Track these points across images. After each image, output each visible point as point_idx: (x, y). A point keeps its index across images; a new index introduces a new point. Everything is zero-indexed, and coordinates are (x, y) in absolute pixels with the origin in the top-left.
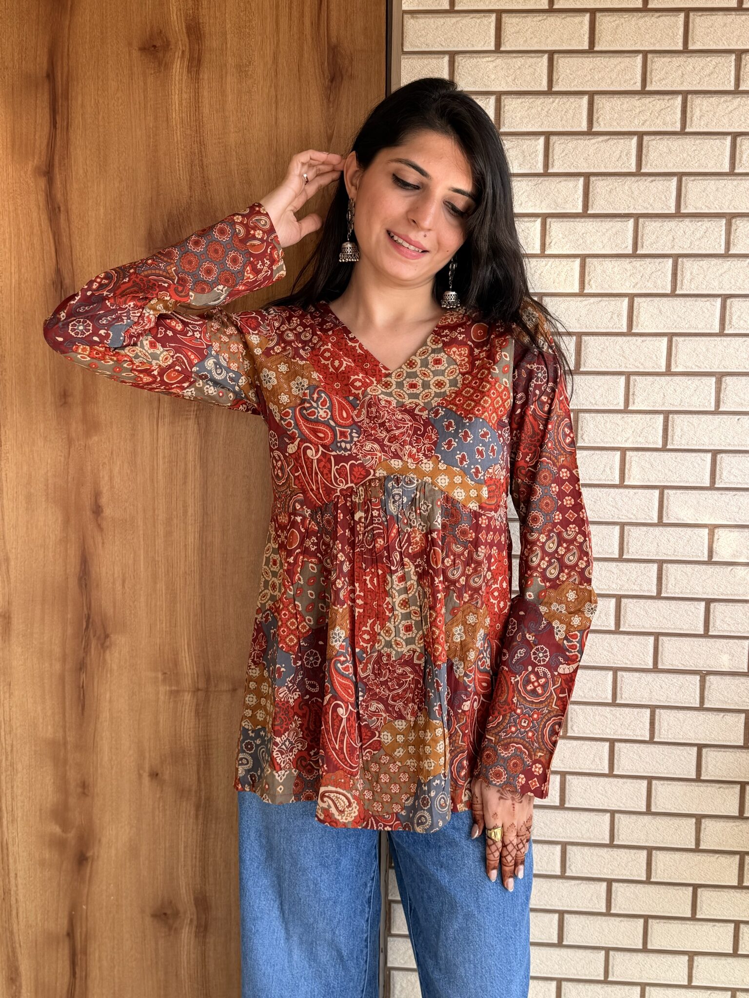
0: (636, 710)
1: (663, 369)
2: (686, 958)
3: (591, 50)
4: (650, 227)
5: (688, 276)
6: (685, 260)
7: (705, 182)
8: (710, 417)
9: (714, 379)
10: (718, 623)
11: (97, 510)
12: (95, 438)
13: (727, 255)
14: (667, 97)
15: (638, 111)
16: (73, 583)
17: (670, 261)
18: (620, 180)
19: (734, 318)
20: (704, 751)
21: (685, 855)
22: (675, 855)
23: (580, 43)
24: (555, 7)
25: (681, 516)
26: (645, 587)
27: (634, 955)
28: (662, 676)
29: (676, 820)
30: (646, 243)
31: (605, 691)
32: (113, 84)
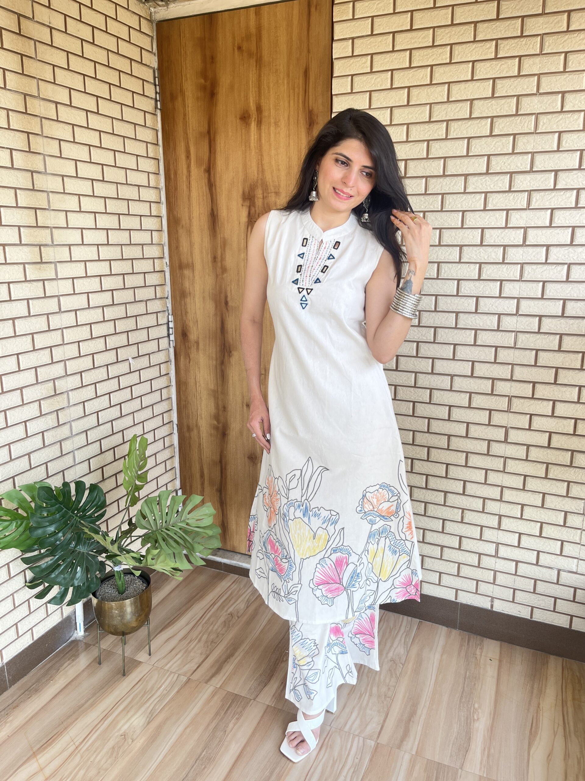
0: (424, 390)
1: (437, 244)
2: (443, 493)
3: (408, 105)
4: (432, 181)
5: (448, 202)
6: (446, 195)
7: (455, 161)
8: (457, 264)
9: (458, 248)
10: (459, 354)
11: (226, 303)
12: (225, 275)
13: (465, 193)
14: (439, 123)
15: (427, 130)
16: (219, 331)
17: (440, 196)
18: (419, 161)
19: (467, 220)
20: (452, 408)
21: (443, 451)
22: (439, 451)
23: (404, 102)
24: (393, 87)
25: (444, 308)
26: (429, 338)
27: (422, 490)
28: (435, 376)
29: (440, 436)
30: (430, 189)
31: (411, 381)
32: (230, 134)
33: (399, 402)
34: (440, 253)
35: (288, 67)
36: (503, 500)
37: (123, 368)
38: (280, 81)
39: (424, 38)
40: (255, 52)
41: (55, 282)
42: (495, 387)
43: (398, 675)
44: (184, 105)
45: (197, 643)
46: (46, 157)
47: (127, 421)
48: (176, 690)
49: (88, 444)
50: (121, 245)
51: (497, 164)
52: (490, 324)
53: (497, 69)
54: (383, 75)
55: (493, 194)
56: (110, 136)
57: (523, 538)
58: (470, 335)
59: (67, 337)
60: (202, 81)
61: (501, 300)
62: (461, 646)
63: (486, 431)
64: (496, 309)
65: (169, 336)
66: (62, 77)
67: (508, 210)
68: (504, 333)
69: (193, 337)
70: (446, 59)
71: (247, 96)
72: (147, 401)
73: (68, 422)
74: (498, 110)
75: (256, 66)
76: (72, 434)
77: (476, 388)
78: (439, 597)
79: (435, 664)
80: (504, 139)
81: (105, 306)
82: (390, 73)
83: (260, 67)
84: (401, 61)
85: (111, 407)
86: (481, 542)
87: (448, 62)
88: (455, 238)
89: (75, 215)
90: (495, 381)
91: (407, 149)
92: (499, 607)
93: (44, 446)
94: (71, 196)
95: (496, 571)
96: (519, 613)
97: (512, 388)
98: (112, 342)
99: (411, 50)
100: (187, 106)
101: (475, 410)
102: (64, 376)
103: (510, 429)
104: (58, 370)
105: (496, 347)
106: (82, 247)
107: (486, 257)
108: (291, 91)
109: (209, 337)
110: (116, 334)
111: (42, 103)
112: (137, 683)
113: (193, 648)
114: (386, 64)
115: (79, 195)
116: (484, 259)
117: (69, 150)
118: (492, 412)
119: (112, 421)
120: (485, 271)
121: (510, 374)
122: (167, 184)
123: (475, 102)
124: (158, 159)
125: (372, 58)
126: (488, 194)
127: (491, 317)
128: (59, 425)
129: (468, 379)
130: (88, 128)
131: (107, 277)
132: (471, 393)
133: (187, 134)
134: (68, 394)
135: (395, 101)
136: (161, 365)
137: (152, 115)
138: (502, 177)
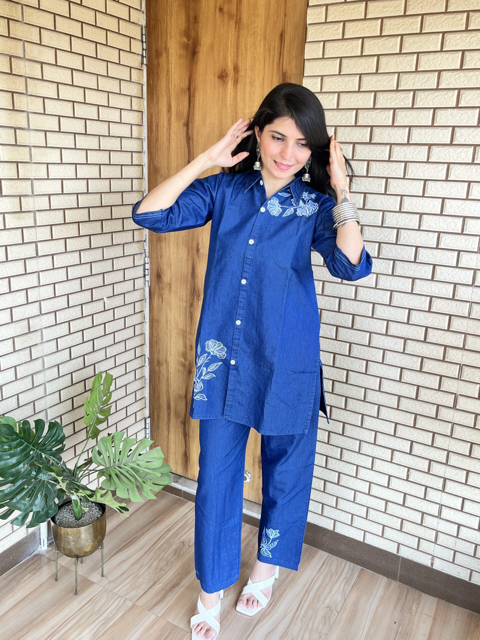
0: (377, 350)
1: (398, 210)
2: (391, 451)
3: (377, 73)
4: (396, 149)
5: (410, 171)
6: (409, 164)
7: (420, 130)
8: (416, 232)
9: (418, 216)
10: (413, 318)
11: (198, 250)
13: (427, 162)
14: (407, 92)
15: (394, 99)
17: (403, 164)
18: (385, 128)
19: (429, 190)
20: (403, 370)
21: (392, 410)
22: (389, 409)
23: (372, 70)
24: (363, 54)
25: (401, 273)
26: (384, 301)
27: (371, 445)
28: (389, 338)
29: (390, 396)
30: (394, 156)
31: (366, 340)
32: (209, 91)
33: (353, 359)
34: (400, 219)
35: (265, 29)
36: (449, 464)
37: (98, 307)
38: (257, 43)
39: (396, 7)
40: (235, 14)
41: (33, 229)
42: (446, 354)
43: (332, 624)
44: (168, 63)
45: (147, 569)
46: (30, 115)
47: (100, 355)
48: (121, 614)
49: (59, 377)
50: (101, 193)
51: (461, 135)
52: (445, 293)
53: (467, 41)
54: (354, 42)
55: (456, 165)
56: (94, 92)
57: (466, 502)
58: (425, 301)
59: (43, 280)
60: (185, 40)
61: (457, 270)
62: (399, 599)
63: (436, 396)
64: (452, 278)
65: (145, 276)
66: (48, 39)
67: (469, 182)
68: (458, 303)
69: (166, 278)
70: (417, 29)
71: (225, 56)
72: (119, 337)
73: (40, 357)
74: (466, 82)
75: (236, 28)
76: (44, 368)
77: (428, 353)
78: (381, 548)
79: (369, 616)
80: (470, 112)
81: (82, 250)
82: (361, 40)
83: (239, 28)
84: (372, 29)
85: (83, 342)
86: (425, 502)
87: (419, 32)
88: (416, 206)
89: (55, 166)
90: (447, 348)
91: (374, 116)
92: (439, 566)
93: (16, 379)
94: (53, 149)
95: (438, 531)
96: (458, 574)
97: (464, 357)
98: (87, 283)
99: (382, 19)
100: (170, 63)
101: (426, 374)
102: (38, 316)
103: (459, 396)
104: (33, 310)
105: (450, 316)
106: (62, 196)
107: (445, 227)
108: (267, 53)
109: (181, 280)
110: (92, 275)
111: (27, 63)
112: (86, 604)
113: (143, 574)
114: (358, 31)
115: (61, 148)
116: (443, 228)
117: (52, 107)
118: (443, 378)
119: (84, 356)
120: (443, 240)
121: (462, 343)
122: (149, 135)
123: (443, 73)
124: (142, 112)
125: (344, 25)
126: (451, 165)
127: (447, 286)
128: (31, 360)
129: (421, 343)
130: (72, 85)
131: (85, 223)
132: (423, 358)
133: (169, 90)
134: (42, 332)
135: (365, 68)
136: (136, 303)
137: (138, 70)
138: (466, 149)
